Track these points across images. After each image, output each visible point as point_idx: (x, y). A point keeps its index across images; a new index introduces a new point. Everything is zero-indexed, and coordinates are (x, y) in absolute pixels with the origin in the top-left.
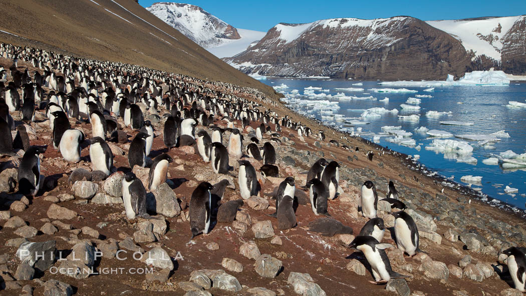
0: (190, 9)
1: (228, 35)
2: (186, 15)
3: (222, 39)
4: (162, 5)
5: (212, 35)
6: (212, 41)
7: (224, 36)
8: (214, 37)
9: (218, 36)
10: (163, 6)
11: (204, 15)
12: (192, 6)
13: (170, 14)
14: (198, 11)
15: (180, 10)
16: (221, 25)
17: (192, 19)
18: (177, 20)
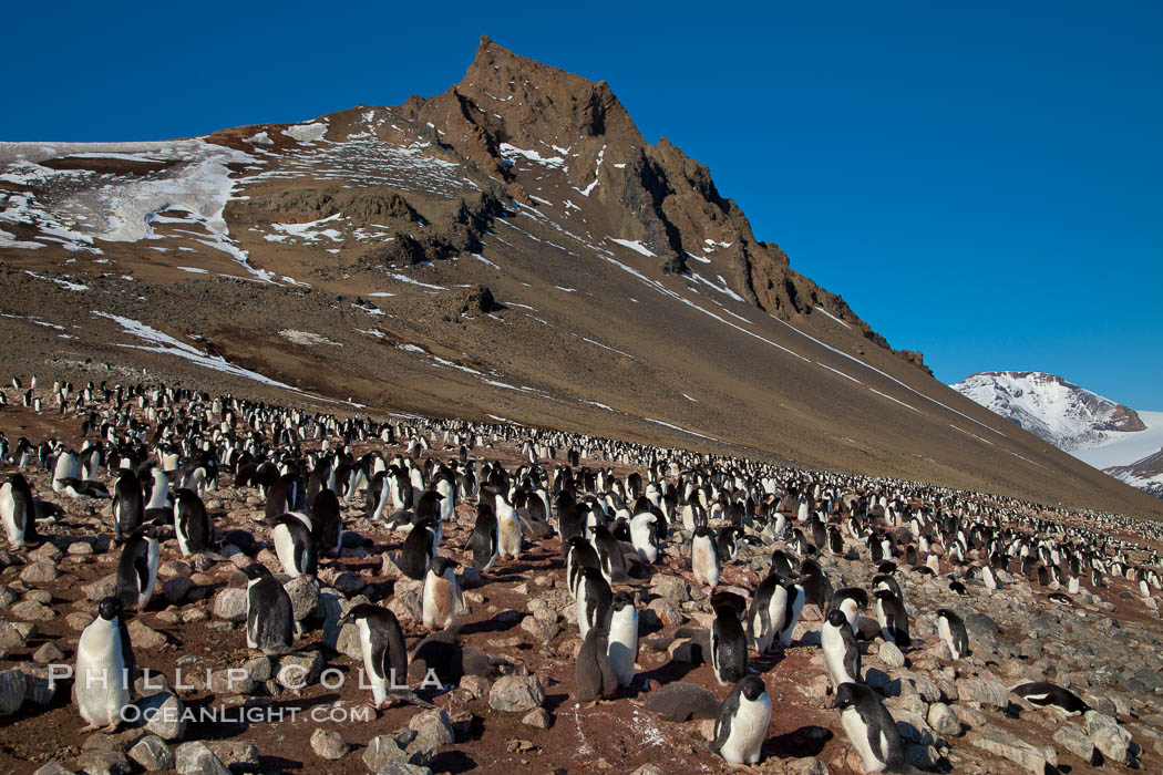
0: (1038, 380)
1: (1118, 424)
2: (1032, 393)
3: (1106, 432)
4: (985, 377)
5: (1085, 426)
6: (1087, 436)
7: (1110, 427)
8: (1089, 429)
9: (1097, 427)
10: (987, 378)
11: (1067, 389)
12: (1042, 376)
13: (1001, 393)
14: (1055, 384)
15: (1018, 383)
16: (1103, 407)
17: (1044, 399)
18: (1014, 402)
